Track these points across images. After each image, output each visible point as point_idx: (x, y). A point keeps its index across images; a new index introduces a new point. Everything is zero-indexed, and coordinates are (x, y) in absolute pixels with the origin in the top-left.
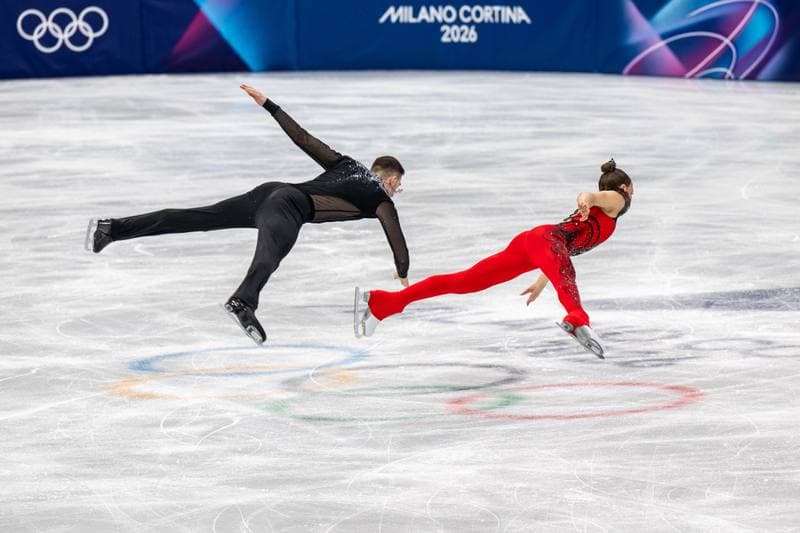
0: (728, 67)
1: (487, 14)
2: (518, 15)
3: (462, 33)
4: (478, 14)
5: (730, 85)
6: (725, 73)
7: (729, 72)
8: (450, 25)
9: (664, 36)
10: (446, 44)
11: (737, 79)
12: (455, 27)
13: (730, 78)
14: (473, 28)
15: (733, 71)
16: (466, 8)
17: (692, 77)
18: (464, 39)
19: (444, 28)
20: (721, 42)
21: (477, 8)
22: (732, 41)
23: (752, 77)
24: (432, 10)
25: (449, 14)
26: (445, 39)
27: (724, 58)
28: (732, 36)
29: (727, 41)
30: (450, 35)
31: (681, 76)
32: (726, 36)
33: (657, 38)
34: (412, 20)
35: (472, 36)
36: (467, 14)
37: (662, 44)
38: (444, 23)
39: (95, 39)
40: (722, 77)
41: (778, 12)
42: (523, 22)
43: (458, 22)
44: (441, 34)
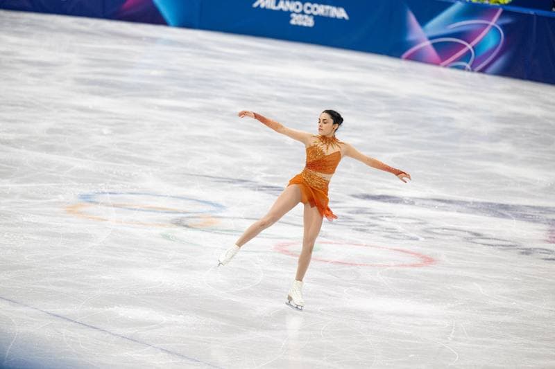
0: (468, 62)
1: (321, 10)
2: (340, 13)
3: (304, 19)
4: (316, 9)
6: (466, 66)
7: (468, 66)
8: (297, 14)
9: (430, 38)
10: (293, 26)
11: (473, 70)
12: (300, 16)
13: (468, 70)
14: (312, 18)
15: (471, 66)
16: (308, 4)
17: (445, 66)
18: (305, 24)
19: (293, 15)
20: (465, 46)
21: (316, 5)
22: (473, 47)
23: (482, 71)
24: (288, 3)
25: (298, 7)
26: (293, 22)
27: (467, 57)
28: (474, 43)
29: (469, 47)
30: (296, 20)
31: (437, 64)
32: (469, 43)
33: (426, 39)
34: (274, 8)
35: (309, 22)
36: (309, 8)
38: (294, 12)
40: (463, 68)
41: (504, 32)
42: (344, 18)
43: (303, 13)
44: (291, 18)
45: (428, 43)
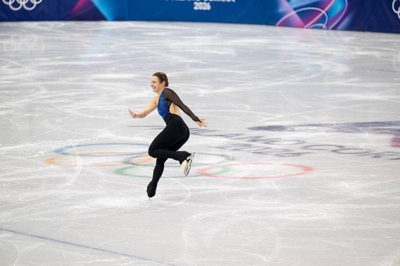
0: (324, 24)
3: (204, 5)
5: (324, 32)
6: (322, 26)
7: (324, 26)
8: (198, 2)
9: (295, 9)
10: (196, 11)
11: (328, 29)
12: (201, 3)
13: (325, 29)
14: (209, 3)
15: (327, 26)
17: (307, 28)
18: (204, 9)
19: (195, 3)
20: (320, 12)
22: (326, 12)
23: (335, 28)
26: (196, 8)
27: (322, 20)
28: (327, 9)
29: (324, 12)
30: (198, 6)
31: (302, 27)
32: (323, 9)
33: (292, 10)
35: (208, 7)
37: (294, 13)
38: (196, 1)
39: (37, 5)
40: (321, 28)
42: (231, 2)
43: (202, 1)
44: (194, 6)
45: (293, 13)
